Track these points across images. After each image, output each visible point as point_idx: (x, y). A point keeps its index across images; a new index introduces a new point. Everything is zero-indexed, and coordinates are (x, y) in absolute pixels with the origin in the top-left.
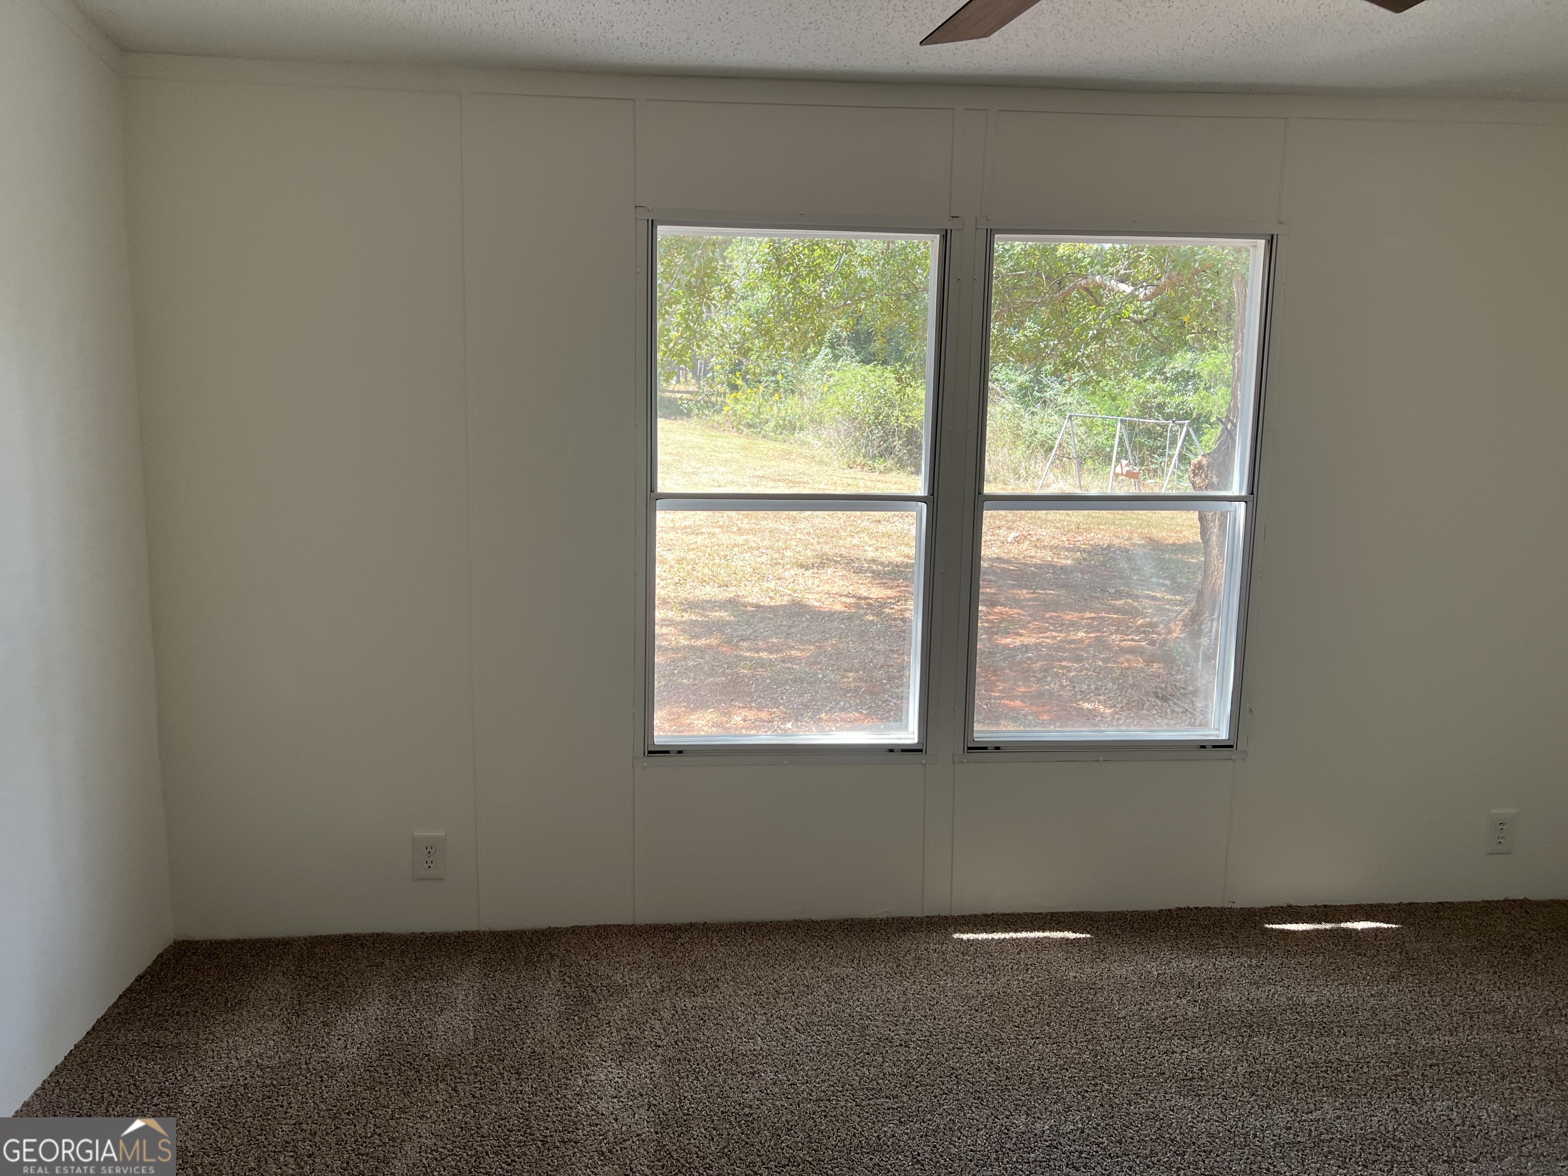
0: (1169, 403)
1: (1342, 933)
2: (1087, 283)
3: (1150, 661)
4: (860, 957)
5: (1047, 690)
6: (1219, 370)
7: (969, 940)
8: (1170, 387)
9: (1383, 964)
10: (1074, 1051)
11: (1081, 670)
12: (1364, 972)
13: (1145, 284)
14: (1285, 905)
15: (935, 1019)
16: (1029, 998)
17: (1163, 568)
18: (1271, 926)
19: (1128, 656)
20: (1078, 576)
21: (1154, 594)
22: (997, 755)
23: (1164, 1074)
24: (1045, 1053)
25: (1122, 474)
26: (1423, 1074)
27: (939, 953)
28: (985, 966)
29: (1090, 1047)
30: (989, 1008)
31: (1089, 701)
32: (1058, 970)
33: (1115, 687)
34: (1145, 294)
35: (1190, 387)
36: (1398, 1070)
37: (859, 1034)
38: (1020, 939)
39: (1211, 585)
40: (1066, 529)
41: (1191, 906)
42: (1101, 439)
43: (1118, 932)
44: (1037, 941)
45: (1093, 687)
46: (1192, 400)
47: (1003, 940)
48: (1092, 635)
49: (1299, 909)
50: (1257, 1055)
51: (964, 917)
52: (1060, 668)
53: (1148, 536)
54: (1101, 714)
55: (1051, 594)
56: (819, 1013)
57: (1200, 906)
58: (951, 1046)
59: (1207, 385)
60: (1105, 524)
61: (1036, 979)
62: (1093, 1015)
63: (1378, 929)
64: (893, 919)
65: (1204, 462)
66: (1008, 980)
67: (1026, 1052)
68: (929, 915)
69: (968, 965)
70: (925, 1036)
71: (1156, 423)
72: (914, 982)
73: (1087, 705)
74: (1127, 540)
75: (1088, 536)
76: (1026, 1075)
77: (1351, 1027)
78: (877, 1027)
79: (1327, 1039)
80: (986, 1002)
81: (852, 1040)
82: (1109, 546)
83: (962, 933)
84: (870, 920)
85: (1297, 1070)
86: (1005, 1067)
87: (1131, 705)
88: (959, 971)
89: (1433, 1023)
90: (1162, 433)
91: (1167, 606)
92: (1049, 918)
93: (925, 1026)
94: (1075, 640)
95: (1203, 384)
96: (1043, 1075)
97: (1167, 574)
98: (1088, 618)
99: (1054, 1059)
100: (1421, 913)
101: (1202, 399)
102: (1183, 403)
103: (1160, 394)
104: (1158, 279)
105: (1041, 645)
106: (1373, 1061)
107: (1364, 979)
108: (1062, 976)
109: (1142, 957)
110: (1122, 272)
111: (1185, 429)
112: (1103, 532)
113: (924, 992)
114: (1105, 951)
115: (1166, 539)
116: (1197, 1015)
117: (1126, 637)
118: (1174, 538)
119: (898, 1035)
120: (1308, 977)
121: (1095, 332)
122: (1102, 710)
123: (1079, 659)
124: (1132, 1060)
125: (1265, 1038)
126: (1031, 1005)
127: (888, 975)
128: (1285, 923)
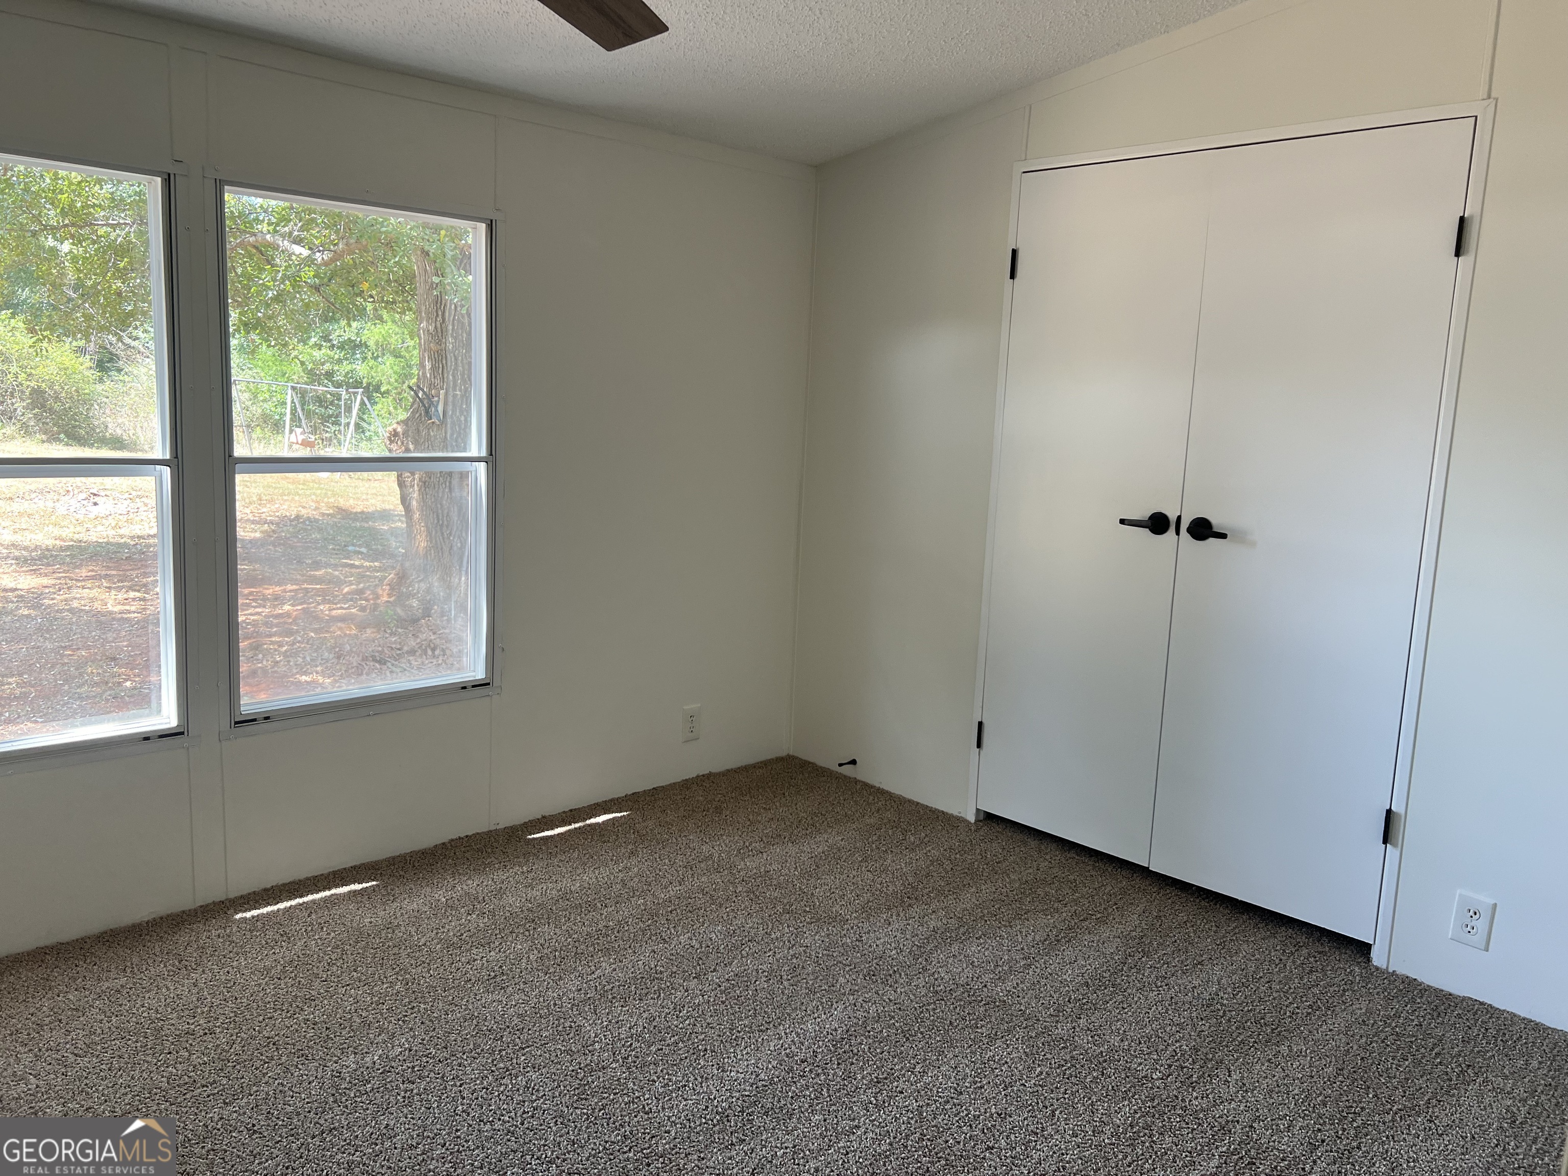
0: (338, 371)
1: (588, 829)
2: (257, 241)
3: (362, 627)
4: (132, 964)
5: (260, 667)
6: (385, 340)
7: (253, 917)
8: (337, 354)
9: (623, 845)
10: (385, 986)
11: (293, 644)
12: (611, 854)
13: (321, 248)
14: (540, 817)
15: (236, 999)
16: (330, 953)
17: (356, 536)
18: (532, 836)
19: (339, 624)
20: (270, 549)
21: (352, 562)
22: (266, 726)
23: (470, 980)
24: (359, 996)
25: (297, 443)
26: (667, 919)
27: (223, 937)
28: (277, 937)
29: (400, 978)
30: (291, 972)
31: (306, 673)
32: (352, 921)
33: (331, 656)
34: (323, 258)
35: (358, 356)
36: (650, 922)
37: (153, 1038)
38: (306, 903)
39: (415, 549)
40: (247, 501)
41: (462, 836)
42: (269, 406)
43: (402, 873)
44: (325, 900)
45: (308, 659)
46: (361, 369)
47: (290, 908)
48: (299, 607)
49: (552, 818)
50: (542, 941)
51: (242, 897)
52: (270, 644)
53: (336, 505)
54: (321, 685)
55: (245, 569)
56: (99, 1031)
57: (470, 834)
58: (261, 1018)
59: (375, 355)
60: (289, 494)
61: (333, 934)
62: (396, 950)
63: (614, 818)
64: (161, 918)
65: (399, 429)
66: (305, 942)
67: (339, 1000)
68: (202, 904)
69: (258, 940)
70: (230, 1018)
71: (326, 391)
72: (203, 971)
73: (304, 678)
74: (314, 510)
75: (273, 507)
76: (344, 1020)
77: (609, 899)
78: (173, 1025)
79: (594, 913)
80: (287, 969)
81: (147, 1045)
82: (298, 517)
83: (245, 911)
84: (134, 926)
85: (577, 944)
86: (322, 1019)
87: (350, 671)
88: (250, 948)
89: (666, 880)
90: (333, 401)
91: (368, 573)
92: (331, 877)
93: (227, 1009)
94: (280, 614)
95: (370, 353)
96: (361, 1015)
97: (361, 542)
98: (290, 591)
99: (369, 999)
100: (642, 799)
101: (371, 368)
102: (352, 371)
103: (328, 362)
104: (335, 245)
105: (246, 623)
106: (631, 920)
107: (612, 860)
108: (358, 925)
109: (429, 890)
110: (296, 233)
111: (359, 398)
112: (287, 503)
113: (217, 978)
114: (393, 892)
115: (354, 508)
116: (488, 924)
117: (334, 606)
118: (361, 507)
119: (199, 1025)
120: (570, 869)
121: (275, 293)
122: (321, 681)
123: (290, 633)
124: (440, 978)
125: (547, 926)
126: (334, 958)
127: (171, 973)
128: (543, 831)
